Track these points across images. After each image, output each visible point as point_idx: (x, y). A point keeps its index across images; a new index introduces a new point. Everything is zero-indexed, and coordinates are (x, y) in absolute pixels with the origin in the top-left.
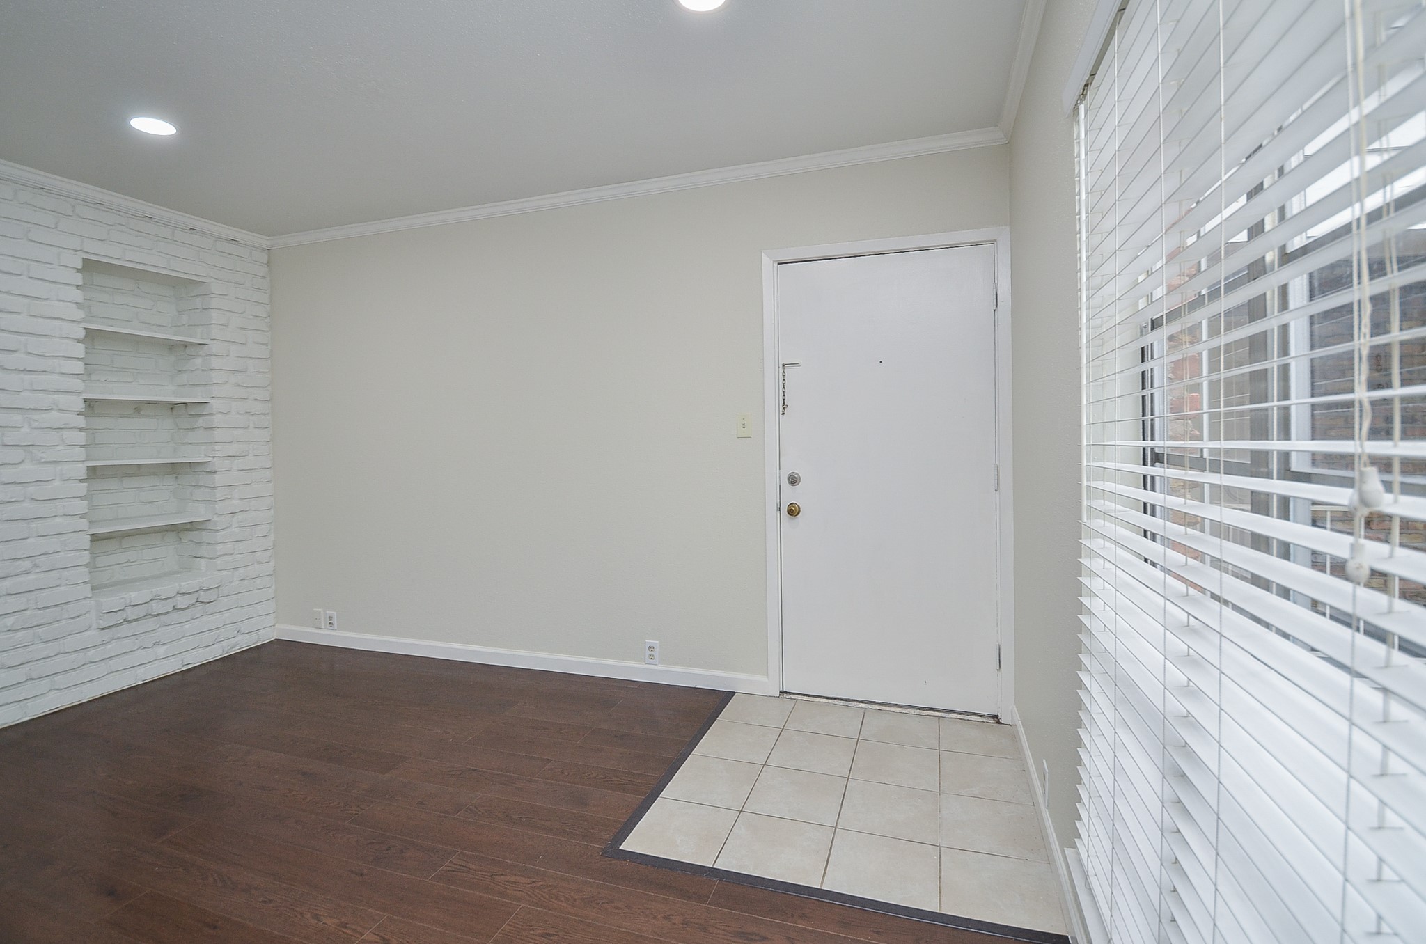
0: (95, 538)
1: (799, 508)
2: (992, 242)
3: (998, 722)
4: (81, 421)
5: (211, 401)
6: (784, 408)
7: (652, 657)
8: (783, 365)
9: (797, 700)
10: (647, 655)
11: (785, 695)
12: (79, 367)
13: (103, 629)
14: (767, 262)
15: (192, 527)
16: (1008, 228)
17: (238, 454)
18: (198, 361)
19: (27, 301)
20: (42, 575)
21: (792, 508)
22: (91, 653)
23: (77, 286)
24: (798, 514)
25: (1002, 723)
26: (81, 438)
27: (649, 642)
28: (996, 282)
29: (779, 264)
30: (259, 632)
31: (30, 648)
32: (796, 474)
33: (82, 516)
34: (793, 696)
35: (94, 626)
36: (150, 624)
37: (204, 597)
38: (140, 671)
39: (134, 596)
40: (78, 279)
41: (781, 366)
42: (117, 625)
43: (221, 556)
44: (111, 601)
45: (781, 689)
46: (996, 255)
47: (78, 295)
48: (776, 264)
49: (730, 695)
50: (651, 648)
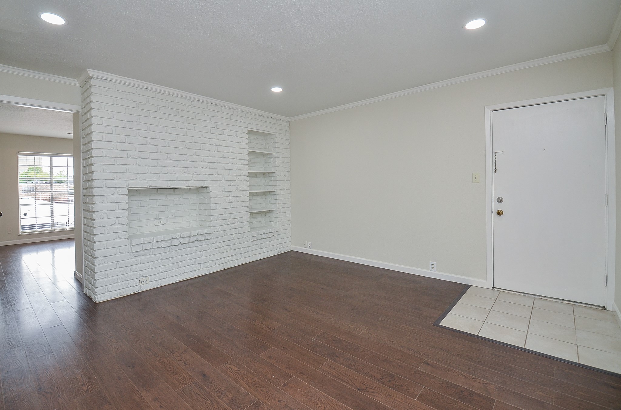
0: (251, 214)
1: (503, 212)
2: (604, 95)
3: (605, 309)
4: (248, 179)
5: (276, 172)
6: (495, 171)
7: (433, 268)
8: (495, 153)
9: (500, 291)
10: (431, 267)
11: (495, 289)
12: (247, 163)
13: (252, 241)
14: (487, 111)
15: (269, 212)
16: (612, 88)
17: (282, 189)
18: (272, 159)
19: (236, 143)
20: (240, 224)
21: (499, 212)
22: (249, 248)
23: (246, 138)
24: (502, 214)
25: (607, 310)
26: (248, 183)
27: (432, 262)
28: (606, 112)
29: (492, 111)
30: (287, 247)
31: (237, 245)
32: (501, 198)
33: (248, 207)
34: (498, 290)
35: (250, 240)
36: (262, 241)
37: (275, 234)
38: (260, 255)
39: (260, 232)
40: (247, 136)
41: (494, 153)
42: (255, 240)
43: (278, 221)
44: (255, 233)
45: (493, 286)
46: (606, 100)
47: (247, 141)
48: (491, 111)
49: (468, 286)
50: (433, 265)
